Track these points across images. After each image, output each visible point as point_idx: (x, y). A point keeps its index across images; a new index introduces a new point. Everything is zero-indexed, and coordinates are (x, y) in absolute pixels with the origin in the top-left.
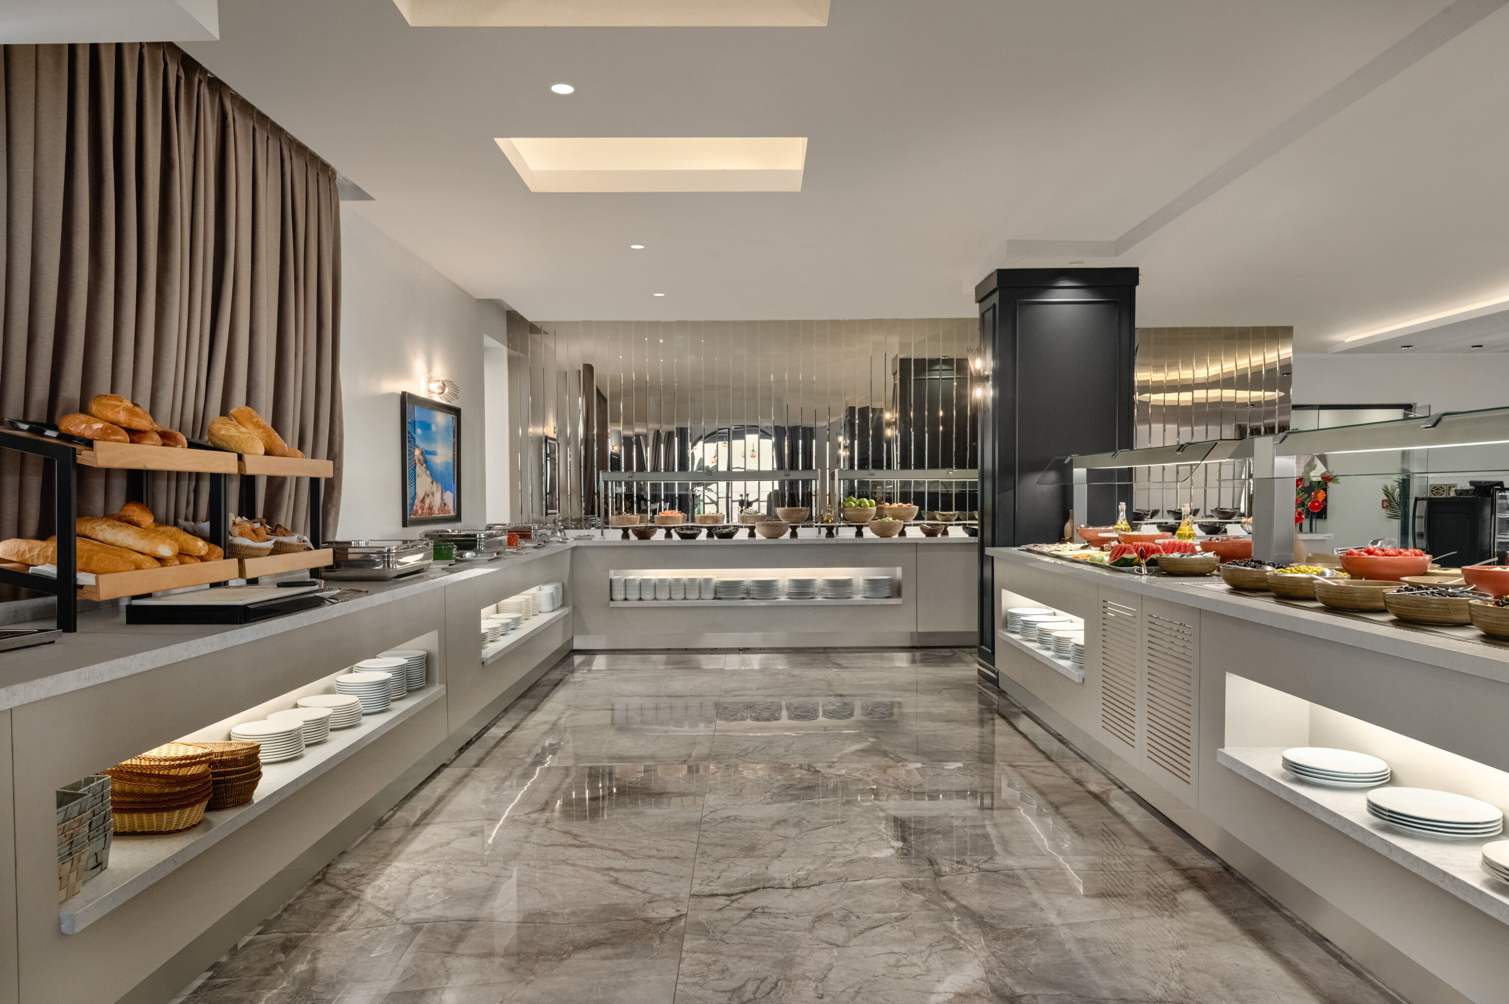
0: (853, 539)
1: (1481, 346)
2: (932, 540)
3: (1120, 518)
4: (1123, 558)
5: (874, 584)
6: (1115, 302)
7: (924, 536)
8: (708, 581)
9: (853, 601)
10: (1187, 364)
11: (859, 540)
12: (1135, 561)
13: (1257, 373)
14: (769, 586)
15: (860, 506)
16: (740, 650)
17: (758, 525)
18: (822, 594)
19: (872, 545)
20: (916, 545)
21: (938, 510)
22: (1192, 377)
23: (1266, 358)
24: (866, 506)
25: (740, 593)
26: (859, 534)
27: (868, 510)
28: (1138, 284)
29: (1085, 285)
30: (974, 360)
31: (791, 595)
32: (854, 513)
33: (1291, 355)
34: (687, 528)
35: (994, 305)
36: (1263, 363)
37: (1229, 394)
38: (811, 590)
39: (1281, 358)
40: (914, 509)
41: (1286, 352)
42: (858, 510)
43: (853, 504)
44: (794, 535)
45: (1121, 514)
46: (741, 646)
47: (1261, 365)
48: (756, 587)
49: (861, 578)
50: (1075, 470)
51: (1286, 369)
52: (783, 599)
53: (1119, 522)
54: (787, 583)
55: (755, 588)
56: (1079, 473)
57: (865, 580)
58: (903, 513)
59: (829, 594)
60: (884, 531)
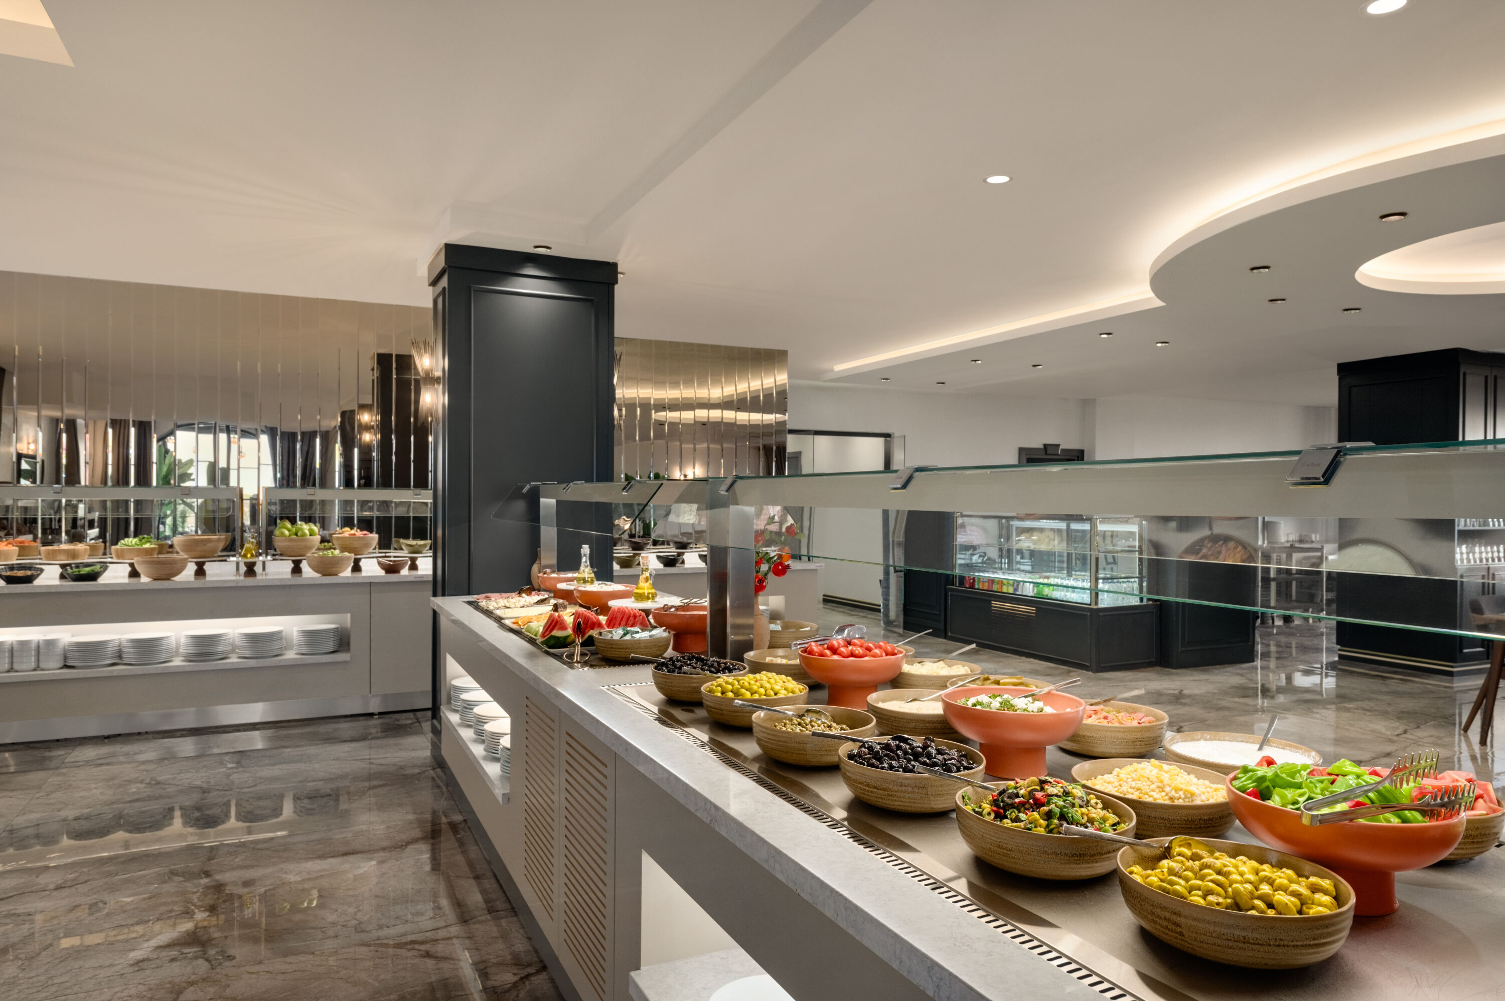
0: (288, 579)
1: (944, 383)
2: (393, 578)
3: (582, 564)
4: (552, 636)
5: (312, 636)
6: (591, 301)
7: (382, 573)
8: (50, 643)
9: (286, 660)
10: (702, 383)
11: (297, 580)
12: (569, 640)
13: (755, 398)
14: (153, 646)
15: (296, 534)
16: (108, 737)
17: (137, 562)
18: (237, 653)
19: (312, 586)
20: (371, 585)
21: (407, 538)
22: (707, 396)
23: (764, 383)
24: (304, 535)
25: (107, 658)
26: (297, 570)
27: (306, 540)
28: (617, 283)
29: (558, 276)
30: (420, 355)
31: (189, 658)
32: (287, 544)
33: (786, 381)
34: (21, 567)
35: (444, 289)
36: (760, 387)
37: (729, 415)
38: (221, 648)
39: (777, 384)
40: (373, 538)
41: (782, 378)
42: (292, 540)
43: (287, 533)
44: (200, 572)
45: (584, 559)
46: (106, 733)
47: (759, 390)
48: (133, 648)
49: (295, 629)
50: (542, 500)
51: (782, 394)
52: (177, 662)
53: (582, 568)
54: (183, 641)
55: (131, 650)
56: (548, 503)
57: (299, 631)
58: (356, 544)
59: (247, 653)
60: (327, 568)
